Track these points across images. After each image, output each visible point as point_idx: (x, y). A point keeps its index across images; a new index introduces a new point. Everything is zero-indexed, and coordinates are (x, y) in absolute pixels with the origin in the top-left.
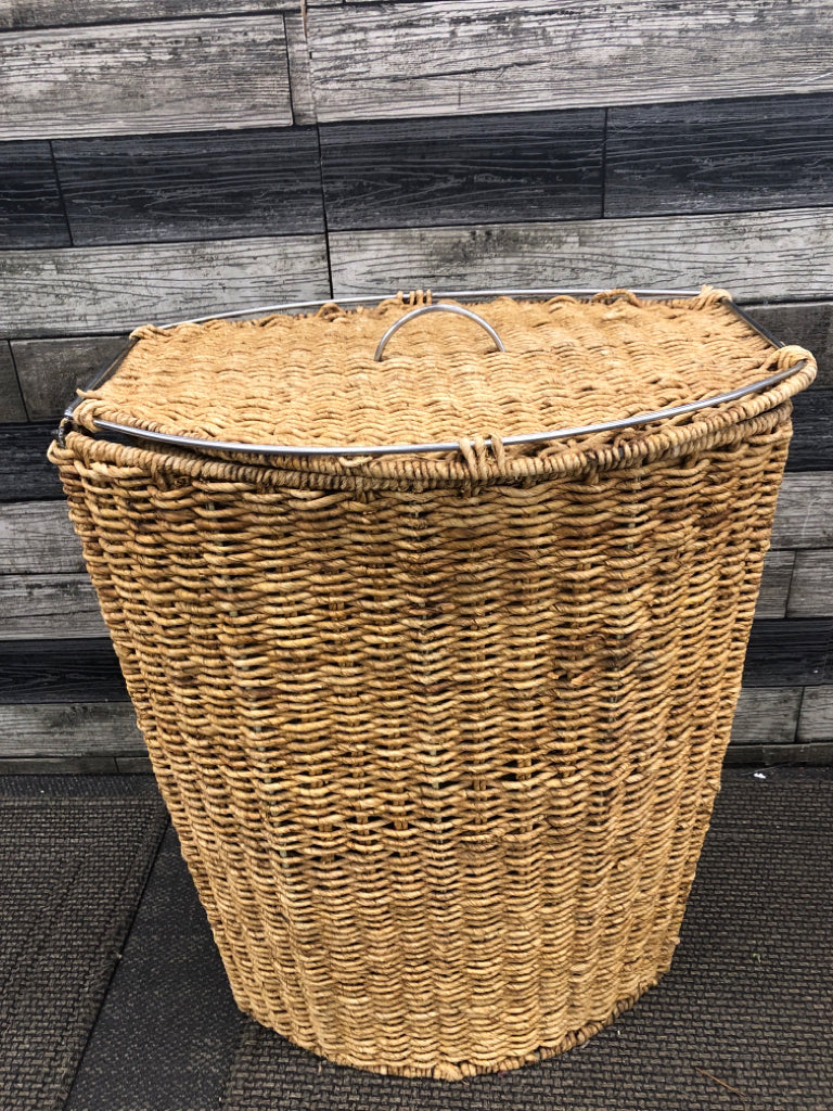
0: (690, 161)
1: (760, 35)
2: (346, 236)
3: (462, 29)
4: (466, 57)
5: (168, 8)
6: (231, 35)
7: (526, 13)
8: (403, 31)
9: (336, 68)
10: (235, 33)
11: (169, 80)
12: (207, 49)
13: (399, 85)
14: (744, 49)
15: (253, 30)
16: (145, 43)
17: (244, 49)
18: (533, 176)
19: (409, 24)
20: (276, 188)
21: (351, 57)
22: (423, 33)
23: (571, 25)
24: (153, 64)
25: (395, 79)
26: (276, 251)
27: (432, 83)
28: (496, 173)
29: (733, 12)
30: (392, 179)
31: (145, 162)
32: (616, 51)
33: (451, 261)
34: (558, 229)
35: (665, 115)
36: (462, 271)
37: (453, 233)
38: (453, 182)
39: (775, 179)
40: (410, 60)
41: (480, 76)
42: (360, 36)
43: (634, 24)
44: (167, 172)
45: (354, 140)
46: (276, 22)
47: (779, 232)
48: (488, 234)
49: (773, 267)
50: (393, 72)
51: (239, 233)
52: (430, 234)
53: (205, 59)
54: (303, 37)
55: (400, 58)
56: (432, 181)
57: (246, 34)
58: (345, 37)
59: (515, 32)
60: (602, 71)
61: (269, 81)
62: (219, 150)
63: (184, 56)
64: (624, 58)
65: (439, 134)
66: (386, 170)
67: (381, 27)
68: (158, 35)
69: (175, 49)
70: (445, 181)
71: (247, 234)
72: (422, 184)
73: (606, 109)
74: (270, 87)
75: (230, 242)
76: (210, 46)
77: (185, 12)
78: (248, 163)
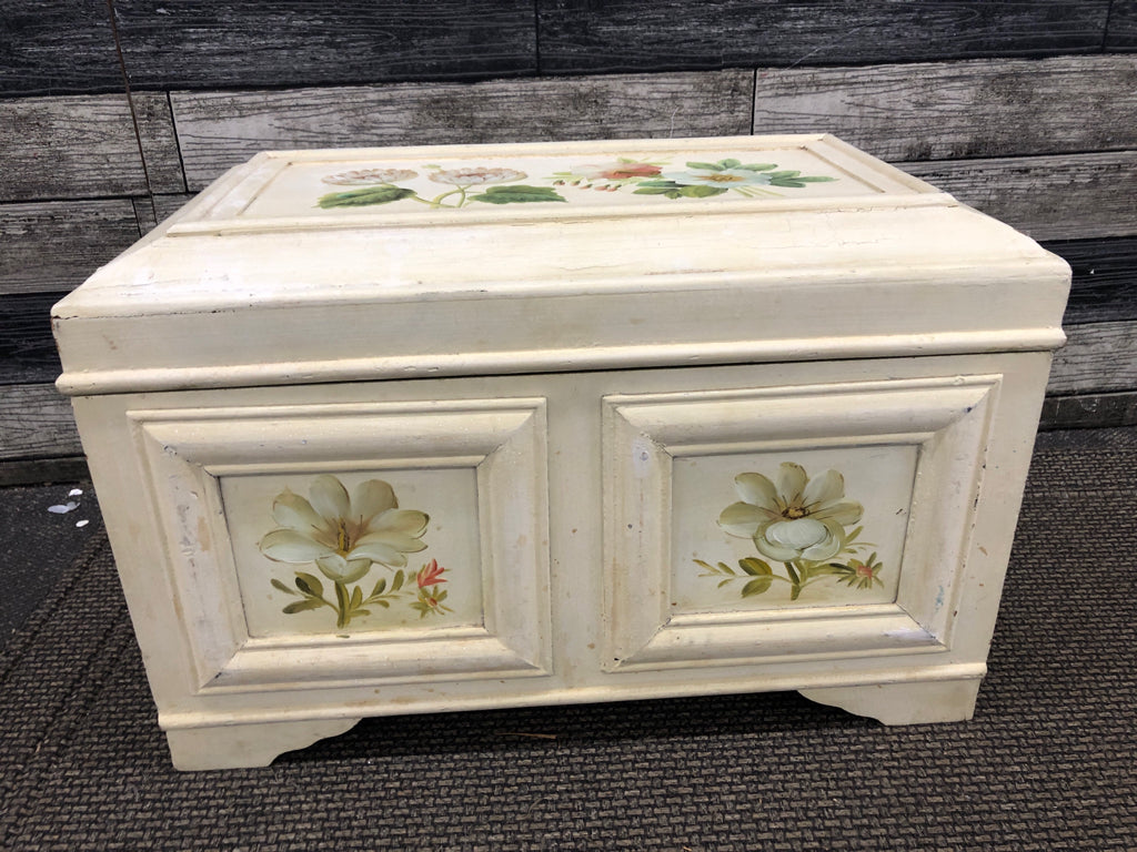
6: (83, 215)
10: (86, 213)
12: (60, 226)
15: (104, 211)
17: (97, 226)
53: (59, 234)
57: (97, 214)
63: (38, 231)
68: (10, 214)
69: (27, 225)
76: (62, 223)
77: (36, 196)
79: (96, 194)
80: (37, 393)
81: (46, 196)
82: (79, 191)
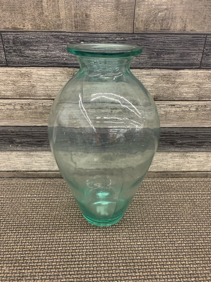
79: (43, 98)
80: (20, 154)
81: (27, 98)
82: (38, 96)
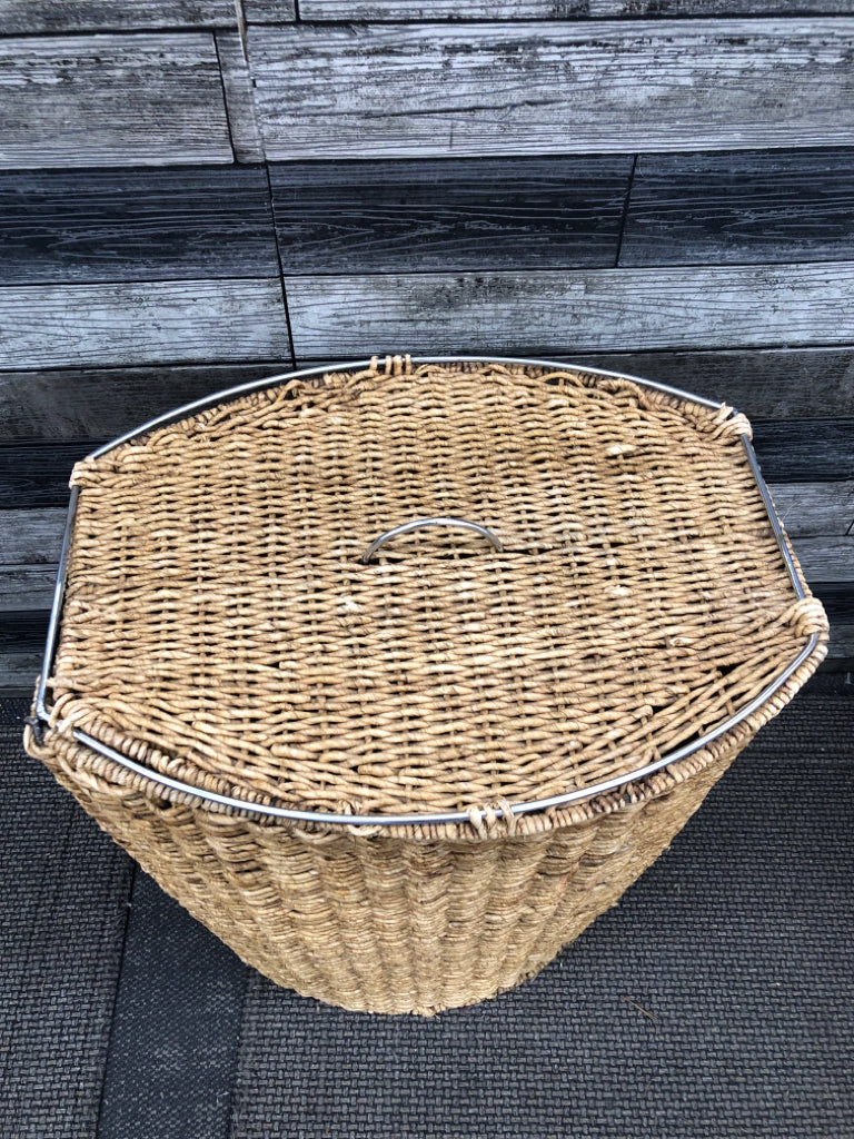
0: (729, 212)
1: (843, 79)
2: (307, 281)
3: (459, 61)
4: (464, 94)
5: (48, 20)
7: (546, 43)
8: (379, 59)
9: (289, 99)
11: (63, 109)
13: (372, 122)
14: (819, 93)
16: (20, 63)
18: (538, 224)
19: (388, 51)
20: (218, 229)
21: (309, 88)
22: (407, 62)
23: (604, 60)
24: (38, 89)
25: (368, 115)
26: (220, 293)
27: (417, 122)
28: (492, 220)
29: (814, 51)
30: (362, 223)
31: (41, 200)
32: (656, 91)
33: (433, 306)
34: (564, 277)
35: (707, 163)
36: (445, 315)
37: (435, 280)
38: (438, 228)
39: (824, 232)
40: (388, 93)
41: (479, 115)
42: (321, 63)
43: (686, 61)
44: (72, 210)
45: (313, 181)
46: (205, 43)
47: (816, 284)
48: (479, 281)
49: (801, 315)
50: (365, 106)
51: (173, 276)
52: (407, 280)
54: (244, 62)
55: (377, 91)
56: (414, 226)
58: (300, 64)
59: (529, 66)
60: (636, 113)
61: (198, 112)
62: (139, 188)
64: (665, 99)
65: (423, 177)
66: (356, 214)
67: (348, 54)
70: (430, 227)
71: (182, 276)
72: (401, 230)
73: (636, 155)
74: (201, 118)
75: (163, 284)
78: (177, 203)
